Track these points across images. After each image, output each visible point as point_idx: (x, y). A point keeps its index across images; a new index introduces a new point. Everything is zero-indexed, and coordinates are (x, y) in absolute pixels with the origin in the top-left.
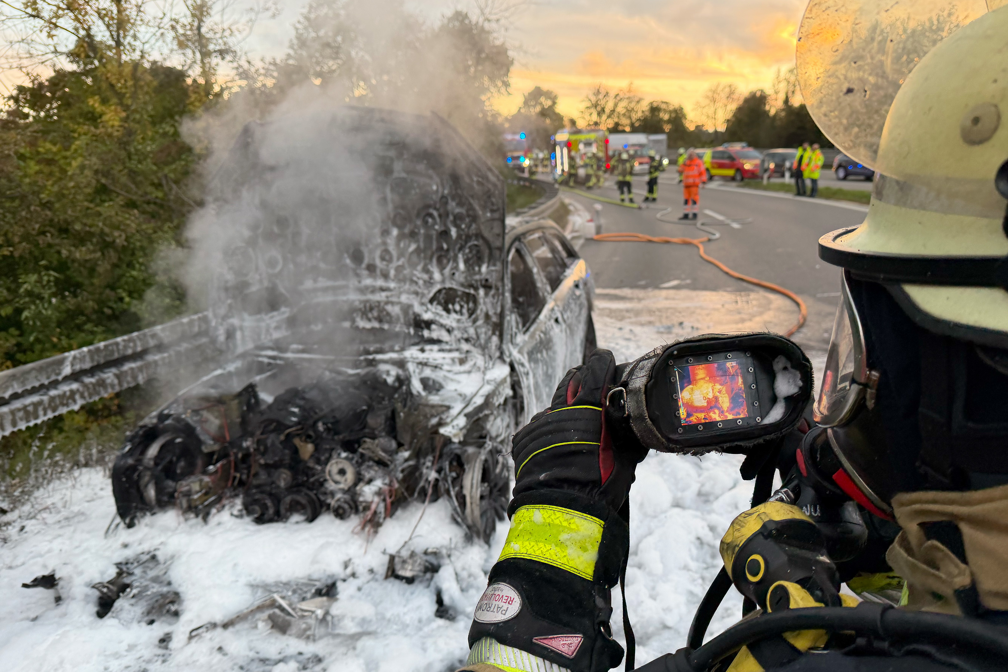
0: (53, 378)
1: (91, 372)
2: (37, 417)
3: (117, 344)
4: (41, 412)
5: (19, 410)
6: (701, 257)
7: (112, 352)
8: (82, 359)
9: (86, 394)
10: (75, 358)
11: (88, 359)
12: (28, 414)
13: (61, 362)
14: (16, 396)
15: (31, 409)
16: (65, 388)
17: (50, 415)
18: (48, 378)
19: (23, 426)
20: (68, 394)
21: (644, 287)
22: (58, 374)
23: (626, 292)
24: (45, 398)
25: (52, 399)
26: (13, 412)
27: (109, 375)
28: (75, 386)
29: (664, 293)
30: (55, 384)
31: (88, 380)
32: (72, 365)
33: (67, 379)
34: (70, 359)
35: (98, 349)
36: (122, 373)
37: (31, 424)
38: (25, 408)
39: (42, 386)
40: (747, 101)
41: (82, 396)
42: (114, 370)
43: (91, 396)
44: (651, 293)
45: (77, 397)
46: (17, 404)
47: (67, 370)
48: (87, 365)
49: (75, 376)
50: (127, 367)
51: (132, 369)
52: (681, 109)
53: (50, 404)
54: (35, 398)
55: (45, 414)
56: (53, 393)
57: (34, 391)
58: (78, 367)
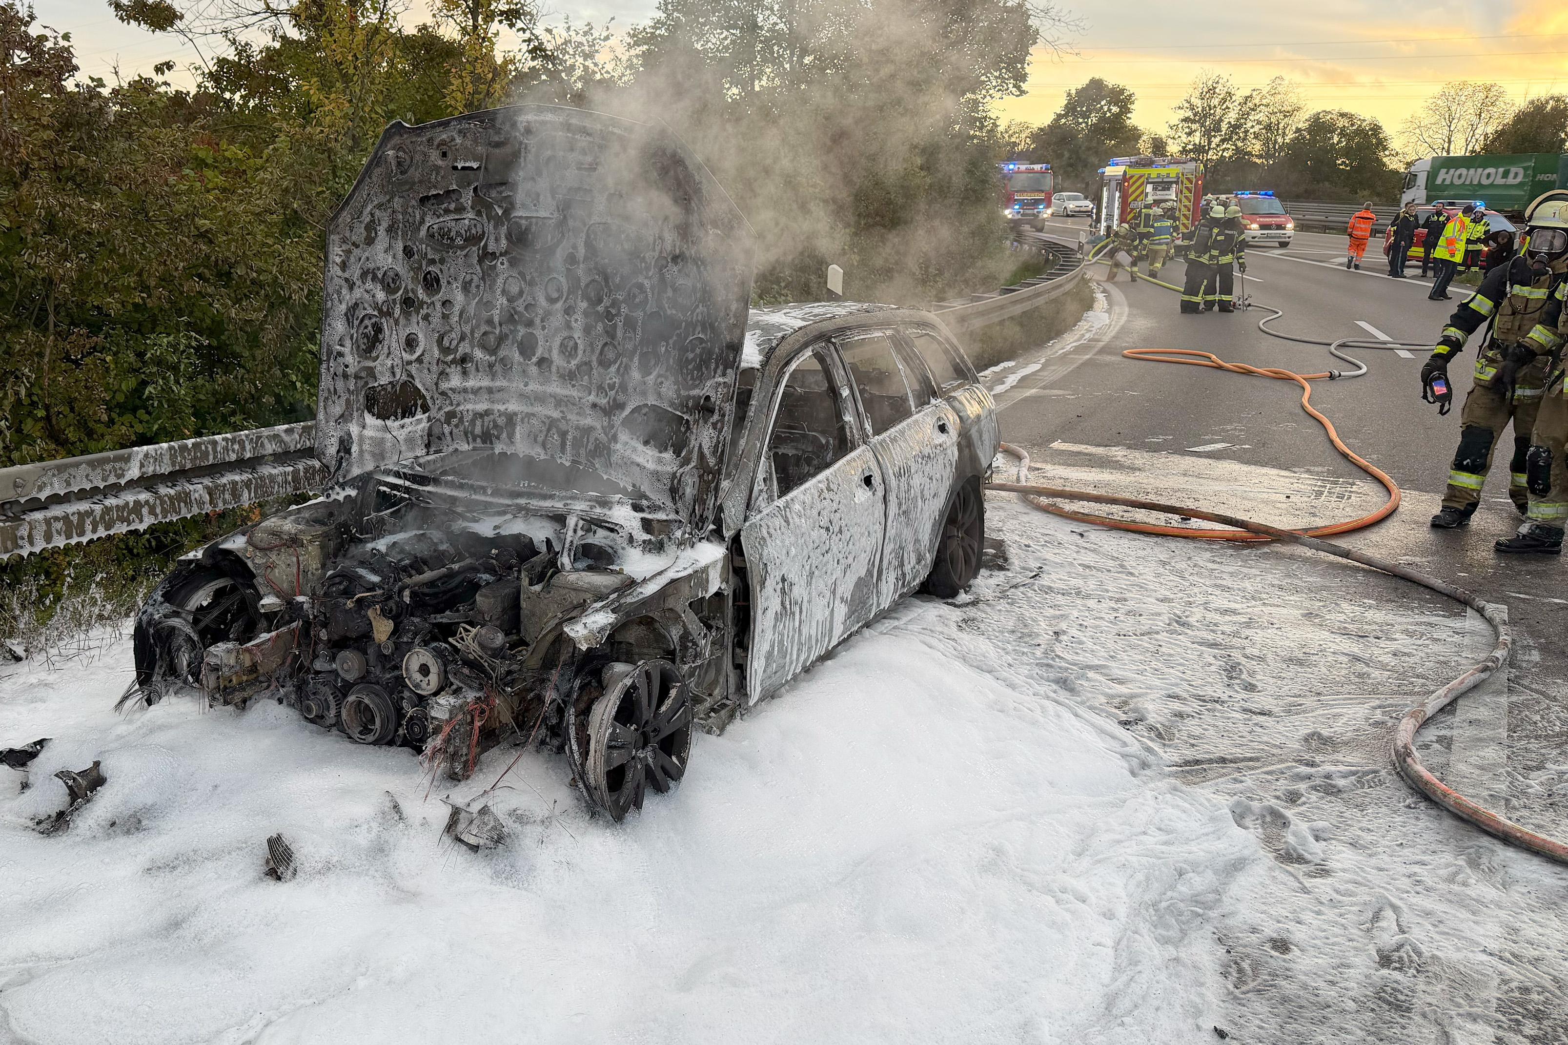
0: (112, 480)
1: (171, 478)
2: (82, 534)
3: (215, 443)
4: (89, 527)
5: (56, 519)
6: (1303, 407)
7: (206, 454)
8: (158, 459)
9: (158, 510)
10: (146, 455)
11: (166, 459)
12: (70, 526)
13: (127, 459)
14: (56, 499)
15: (75, 519)
16: (129, 498)
17: (102, 533)
18: (104, 479)
19: (60, 542)
20: (131, 505)
21: (1155, 449)
22: (119, 476)
23: (1118, 453)
24: (98, 508)
25: (107, 510)
26: (48, 522)
27: (198, 489)
28: (144, 496)
29: (1187, 462)
30: (115, 489)
31: (163, 490)
32: (142, 466)
33: (132, 484)
34: (141, 456)
35: (184, 448)
36: (217, 487)
37: (73, 542)
38: (66, 518)
39: (95, 490)
40: (1521, 118)
41: (152, 512)
42: (207, 481)
43: (165, 513)
44: (1162, 460)
45: (145, 511)
46: (57, 511)
47: (134, 472)
48: (165, 469)
49: (147, 482)
50: (226, 479)
51: (234, 483)
52: (1376, 129)
53: (102, 517)
54: (84, 506)
55: (94, 531)
56: (111, 502)
57: (82, 495)
58: (150, 470)
